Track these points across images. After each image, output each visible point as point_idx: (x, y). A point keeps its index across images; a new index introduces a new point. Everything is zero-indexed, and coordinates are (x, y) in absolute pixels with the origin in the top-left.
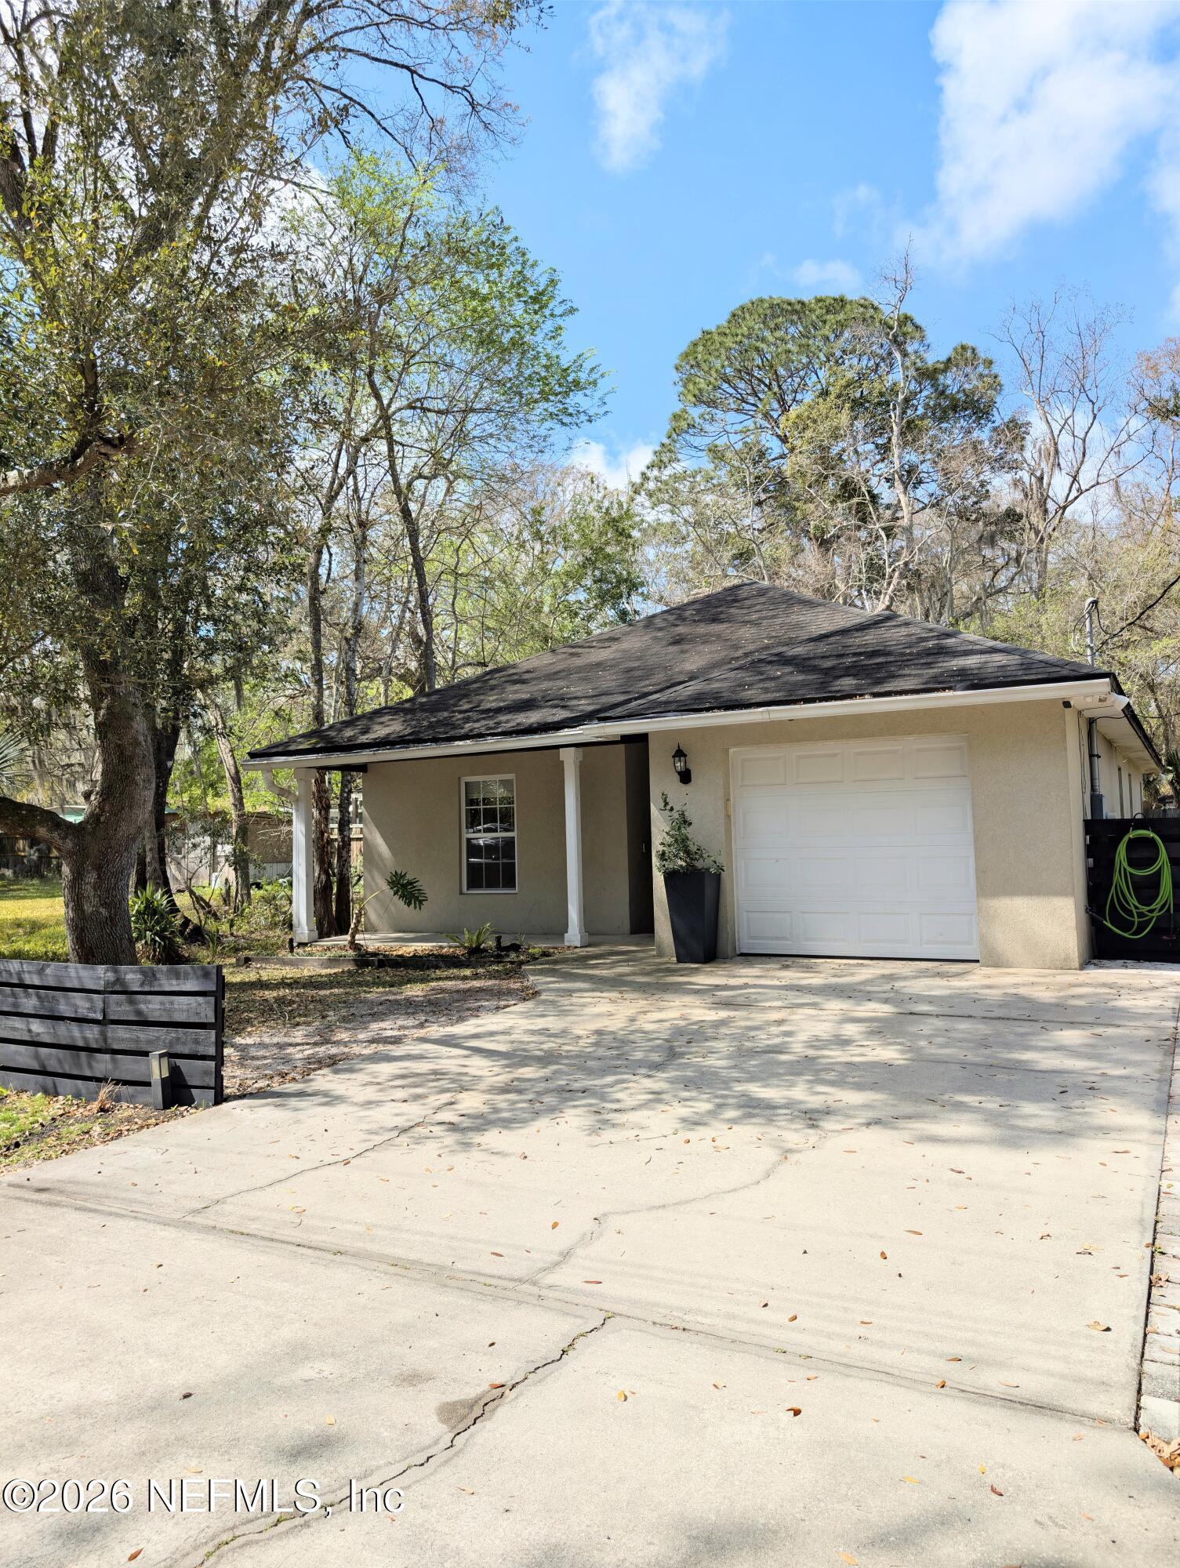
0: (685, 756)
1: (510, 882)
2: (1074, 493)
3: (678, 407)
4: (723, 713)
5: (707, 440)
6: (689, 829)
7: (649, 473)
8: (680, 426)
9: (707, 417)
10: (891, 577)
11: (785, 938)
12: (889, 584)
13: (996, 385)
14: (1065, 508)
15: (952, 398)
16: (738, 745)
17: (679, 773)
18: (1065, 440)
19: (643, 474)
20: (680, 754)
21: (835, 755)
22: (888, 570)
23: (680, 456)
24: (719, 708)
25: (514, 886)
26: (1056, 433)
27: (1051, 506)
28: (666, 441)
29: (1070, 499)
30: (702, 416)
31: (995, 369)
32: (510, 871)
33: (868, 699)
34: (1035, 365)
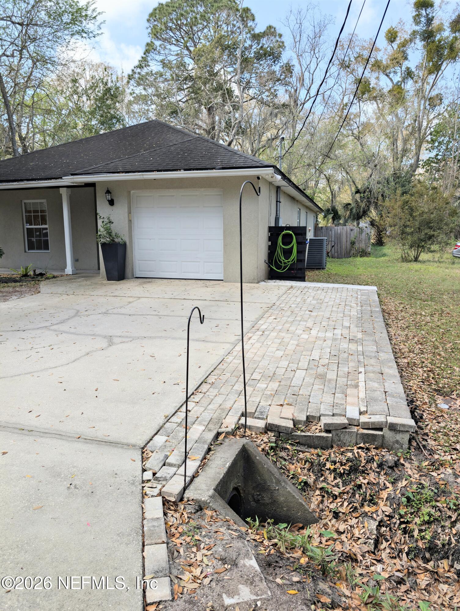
0: (111, 193)
1: (47, 247)
2: (308, 98)
3: (149, 40)
4: (124, 174)
5: (161, 58)
6: (112, 225)
7: (135, 70)
8: (150, 48)
9: (163, 46)
10: (234, 127)
11: (153, 271)
12: (233, 129)
13: (282, 46)
14: (304, 104)
15: (266, 50)
16: (133, 189)
17: (108, 201)
18: (307, 75)
19: (133, 70)
20: (108, 192)
21: (173, 196)
22: (233, 124)
23: (150, 64)
24: (123, 172)
25: (48, 249)
26: (303, 71)
27: (299, 103)
28: (144, 56)
29: (307, 99)
30: (160, 46)
31: (283, 39)
32: (46, 242)
33: (182, 171)
34: (297, 39)
